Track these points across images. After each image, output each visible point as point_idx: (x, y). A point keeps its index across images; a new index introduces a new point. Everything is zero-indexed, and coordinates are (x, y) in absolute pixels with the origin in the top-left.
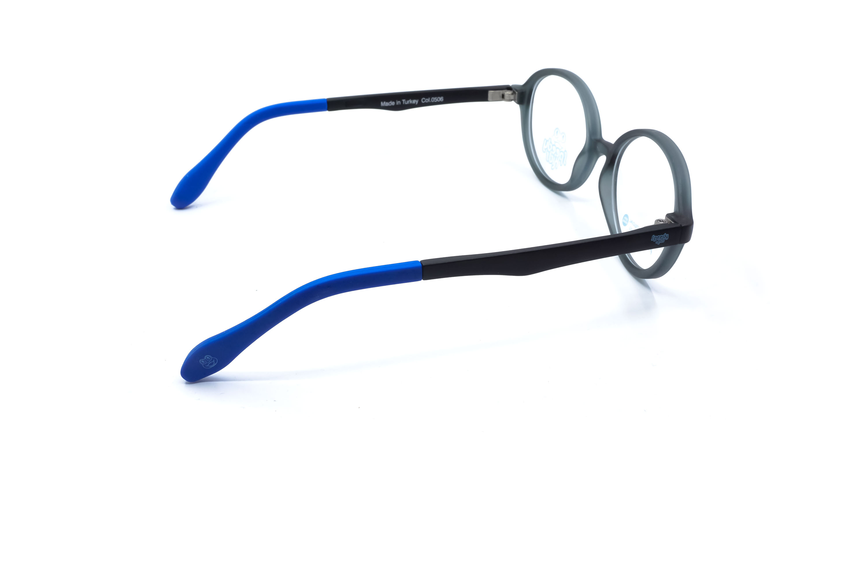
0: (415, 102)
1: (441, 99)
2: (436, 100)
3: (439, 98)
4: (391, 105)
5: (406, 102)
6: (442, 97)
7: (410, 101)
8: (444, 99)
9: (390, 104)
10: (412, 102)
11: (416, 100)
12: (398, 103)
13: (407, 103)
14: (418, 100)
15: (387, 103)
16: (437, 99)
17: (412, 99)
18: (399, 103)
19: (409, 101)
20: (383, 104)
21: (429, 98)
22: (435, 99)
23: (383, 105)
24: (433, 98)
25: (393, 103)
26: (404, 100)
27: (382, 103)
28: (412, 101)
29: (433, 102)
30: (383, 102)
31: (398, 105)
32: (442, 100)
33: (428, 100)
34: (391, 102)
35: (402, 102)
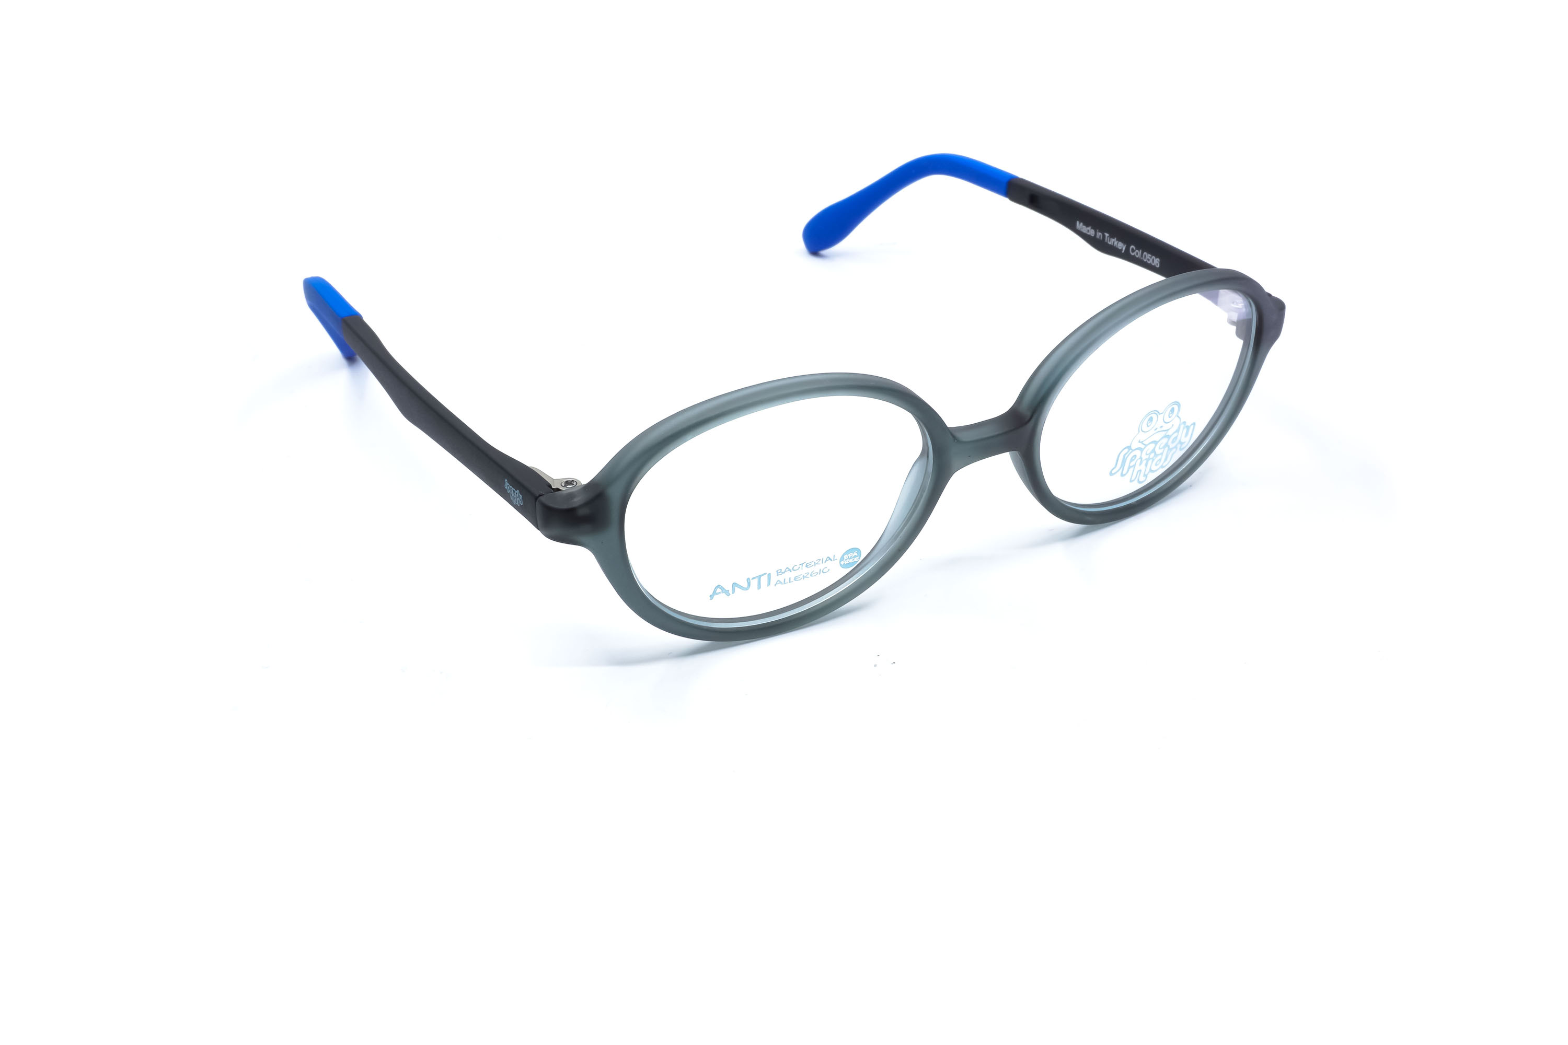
0: (1121, 246)
1: (1156, 262)
2: (1149, 260)
3: (1153, 257)
4: (1089, 234)
5: (1110, 241)
6: (1158, 259)
7: (1113, 242)
8: (1161, 263)
9: (1088, 231)
10: (1118, 244)
11: (1123, 244)
12: (1099, 234)
13: (1110, 243)
14: (1125, 246)
15: (1084, 227)
16: (1151, 257)
17: (1119, 240)
18: (1100, 236)
19: (1113, 240)
20: (1080, 226)
21: (1141, 251)
22: (1148, 257)
23: (1079, 229)
24: (1145, 253)
25: (1091, 232)
26: (1107, 235)
27: (1078, 222)
28: (1117, 242)
29: (1145, 260)
30: (1080, 223)
31: (1097, 239)
32: (1157, 264)
33: (1138, 253)
34: (1089, 228)
35: (1104, 236)
